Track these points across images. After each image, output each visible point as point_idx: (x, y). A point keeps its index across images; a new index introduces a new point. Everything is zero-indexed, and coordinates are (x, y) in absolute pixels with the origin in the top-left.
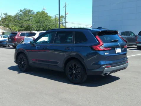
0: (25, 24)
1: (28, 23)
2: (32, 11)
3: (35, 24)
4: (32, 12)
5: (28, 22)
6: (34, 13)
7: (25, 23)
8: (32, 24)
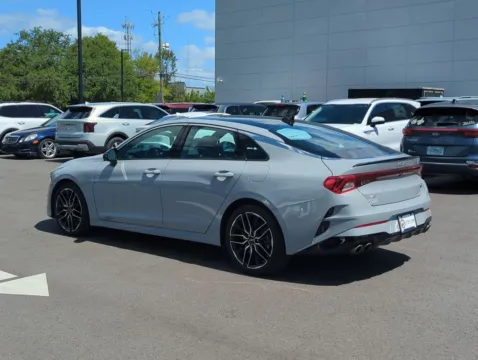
0: (33, 78)
1: (44, 74)
2: (62, 35)
3: (66, 77)
4: (62, 38)
5: (43, 71)
6: (67, 42)
7: (36, 74)
8: (58, 78)
